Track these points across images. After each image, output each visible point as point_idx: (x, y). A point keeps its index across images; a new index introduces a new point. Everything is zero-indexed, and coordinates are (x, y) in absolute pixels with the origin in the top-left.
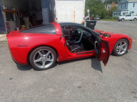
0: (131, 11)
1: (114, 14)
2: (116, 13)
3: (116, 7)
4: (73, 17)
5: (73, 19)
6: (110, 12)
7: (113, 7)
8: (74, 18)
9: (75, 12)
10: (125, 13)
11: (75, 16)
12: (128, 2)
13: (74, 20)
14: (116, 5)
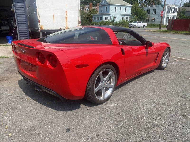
0: (114, 16)
1: (95, 19)
2: (96, 17)
3: (94, 9)
4: (65, 20)
5: (65, 23)
6: (88, 16)
7: (91, 9)
8: (67, 22)
9: (66, 12)
10: (107, 18)
11: (66, 18)
12: (109, 5)
13: (67, 24)
14: (95, 8)
